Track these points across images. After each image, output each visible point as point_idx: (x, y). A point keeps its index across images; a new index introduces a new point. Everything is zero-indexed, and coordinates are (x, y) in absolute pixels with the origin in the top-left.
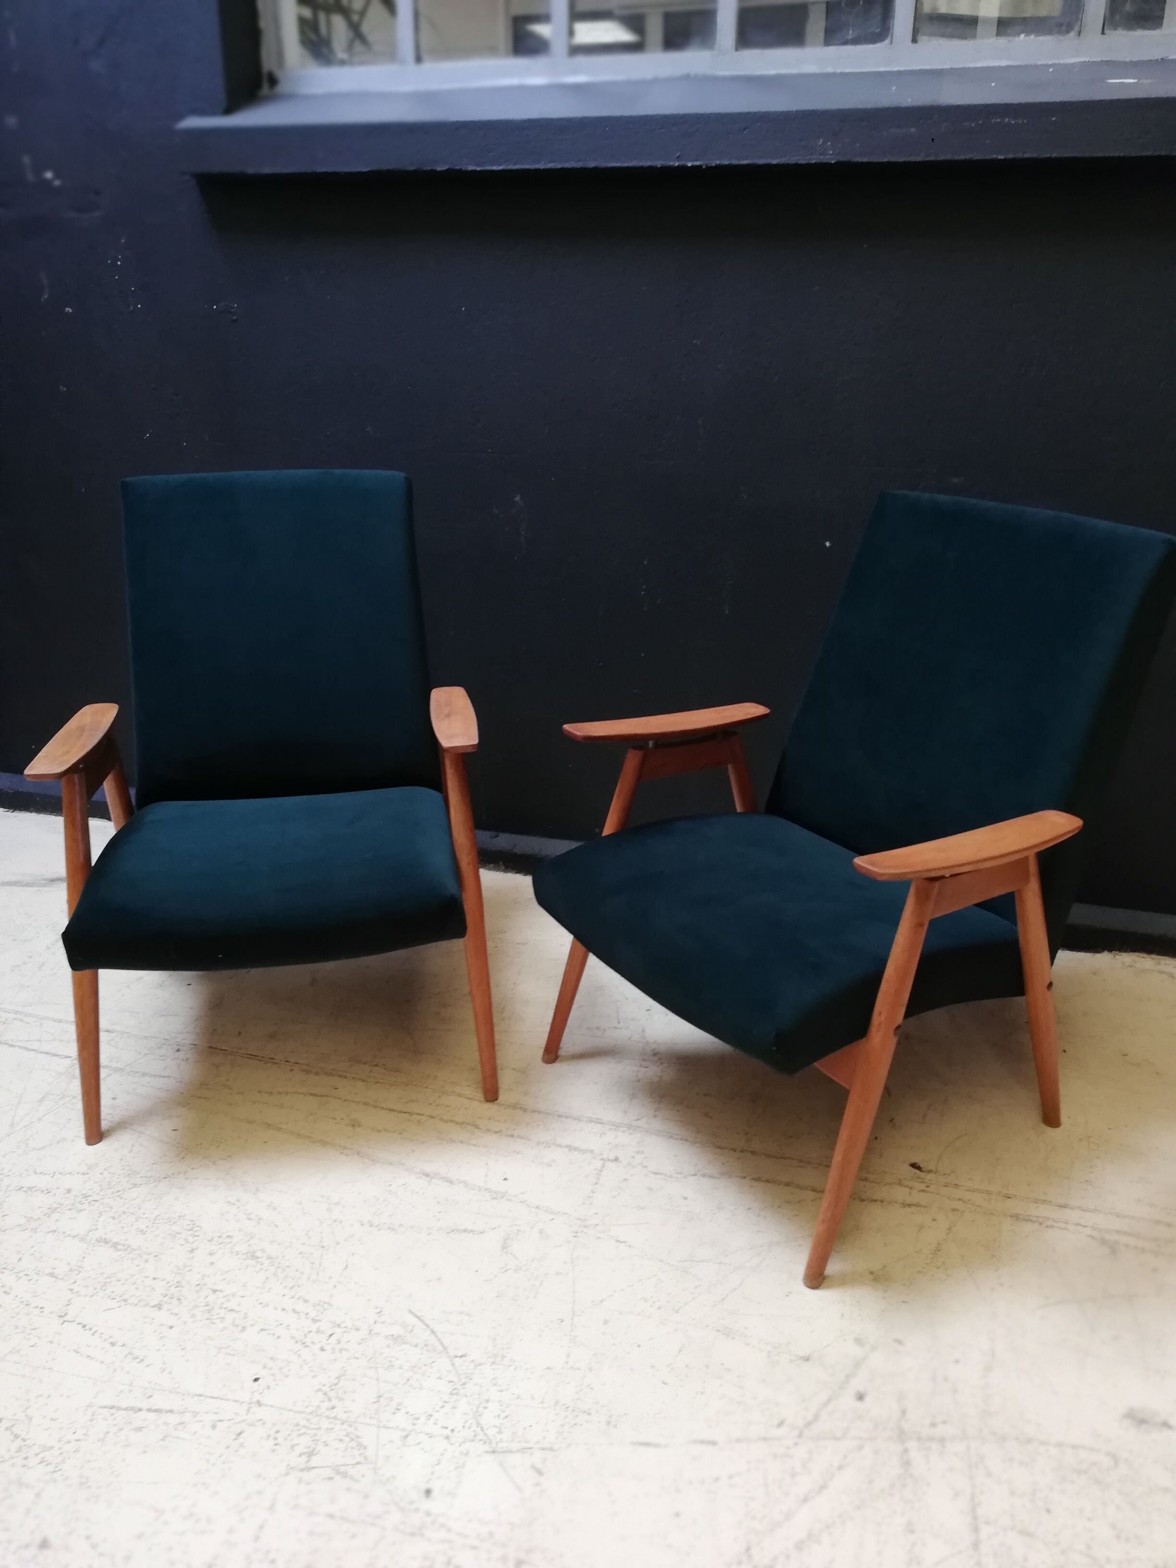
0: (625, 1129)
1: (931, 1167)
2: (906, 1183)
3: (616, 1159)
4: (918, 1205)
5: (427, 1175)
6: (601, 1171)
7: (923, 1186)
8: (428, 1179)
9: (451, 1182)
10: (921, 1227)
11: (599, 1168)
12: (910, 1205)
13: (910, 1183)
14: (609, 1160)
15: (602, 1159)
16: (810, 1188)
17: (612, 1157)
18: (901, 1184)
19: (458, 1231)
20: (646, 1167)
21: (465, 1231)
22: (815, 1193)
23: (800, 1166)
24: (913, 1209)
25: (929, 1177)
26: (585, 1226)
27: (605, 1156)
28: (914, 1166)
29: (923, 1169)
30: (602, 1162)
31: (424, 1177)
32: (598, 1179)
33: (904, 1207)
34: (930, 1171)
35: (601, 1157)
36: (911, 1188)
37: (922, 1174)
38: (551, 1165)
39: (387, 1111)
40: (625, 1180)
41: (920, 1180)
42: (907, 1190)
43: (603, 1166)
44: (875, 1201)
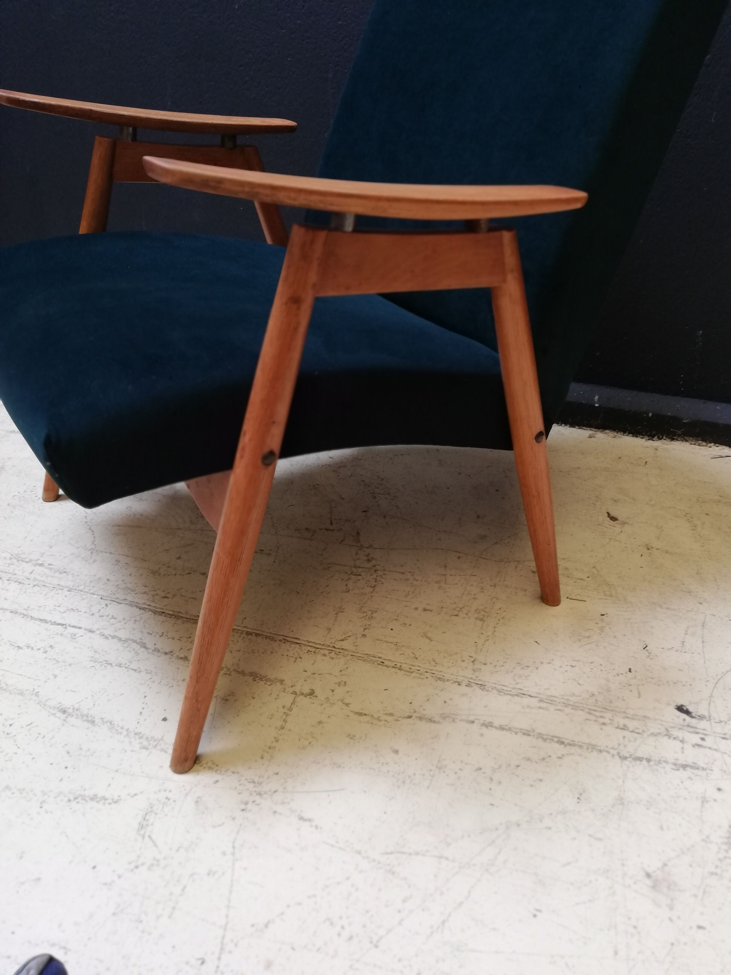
0: (327, 652)
1: (702, 710)
2: (675, 733)
3: (312, 693)
4: (695, 767)
5: (64, 712)
6: (290, 709)
7: (696, 739)
8: (63, 716)
9: (93, 722)
10: (704, 800)
11: (288, 705)
12: (684, 767)
13: (680, 734)
14: (302, 694)
15: (295, 693)
16: (555, 739)
17: (306, 690)
18: (669, 736)
19: (84, 798)
20: (347, 705)
21: (94, 798)
22: (562, 746)
23: (540, 708)
24: (689, 772)
25: (703, 724)
26: (260, 794)
27: (297, 689)
28: (680, 709)
29: (693, 715)
30: (295, 695)
31: (59, 714)
32: (285, 721)
33: (678, 770)
34: (701, 717)
35: (291, 690)
36: (682, 741)
37: (693, 722)
38: (227, 700)
39: (38, 622)
40: (320, 723)
41: (691, 730)
42: (678, 744)
43: (293, 703)
44: (640, 759)
